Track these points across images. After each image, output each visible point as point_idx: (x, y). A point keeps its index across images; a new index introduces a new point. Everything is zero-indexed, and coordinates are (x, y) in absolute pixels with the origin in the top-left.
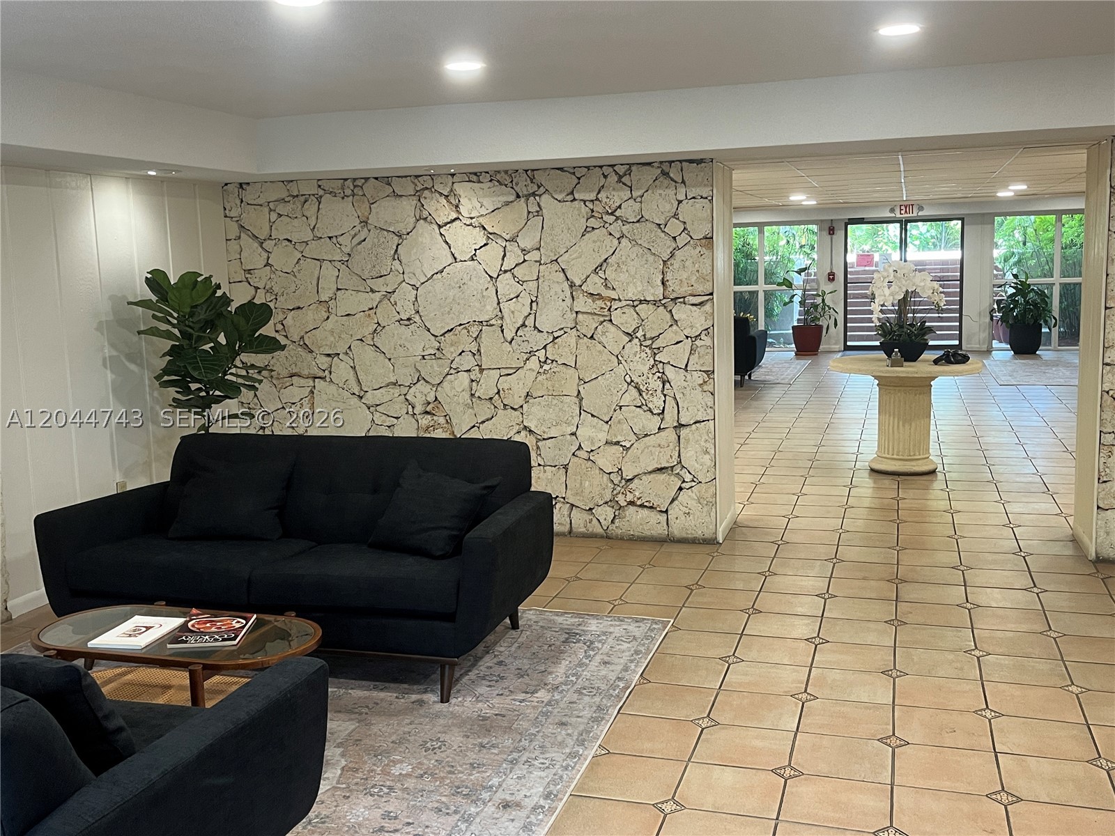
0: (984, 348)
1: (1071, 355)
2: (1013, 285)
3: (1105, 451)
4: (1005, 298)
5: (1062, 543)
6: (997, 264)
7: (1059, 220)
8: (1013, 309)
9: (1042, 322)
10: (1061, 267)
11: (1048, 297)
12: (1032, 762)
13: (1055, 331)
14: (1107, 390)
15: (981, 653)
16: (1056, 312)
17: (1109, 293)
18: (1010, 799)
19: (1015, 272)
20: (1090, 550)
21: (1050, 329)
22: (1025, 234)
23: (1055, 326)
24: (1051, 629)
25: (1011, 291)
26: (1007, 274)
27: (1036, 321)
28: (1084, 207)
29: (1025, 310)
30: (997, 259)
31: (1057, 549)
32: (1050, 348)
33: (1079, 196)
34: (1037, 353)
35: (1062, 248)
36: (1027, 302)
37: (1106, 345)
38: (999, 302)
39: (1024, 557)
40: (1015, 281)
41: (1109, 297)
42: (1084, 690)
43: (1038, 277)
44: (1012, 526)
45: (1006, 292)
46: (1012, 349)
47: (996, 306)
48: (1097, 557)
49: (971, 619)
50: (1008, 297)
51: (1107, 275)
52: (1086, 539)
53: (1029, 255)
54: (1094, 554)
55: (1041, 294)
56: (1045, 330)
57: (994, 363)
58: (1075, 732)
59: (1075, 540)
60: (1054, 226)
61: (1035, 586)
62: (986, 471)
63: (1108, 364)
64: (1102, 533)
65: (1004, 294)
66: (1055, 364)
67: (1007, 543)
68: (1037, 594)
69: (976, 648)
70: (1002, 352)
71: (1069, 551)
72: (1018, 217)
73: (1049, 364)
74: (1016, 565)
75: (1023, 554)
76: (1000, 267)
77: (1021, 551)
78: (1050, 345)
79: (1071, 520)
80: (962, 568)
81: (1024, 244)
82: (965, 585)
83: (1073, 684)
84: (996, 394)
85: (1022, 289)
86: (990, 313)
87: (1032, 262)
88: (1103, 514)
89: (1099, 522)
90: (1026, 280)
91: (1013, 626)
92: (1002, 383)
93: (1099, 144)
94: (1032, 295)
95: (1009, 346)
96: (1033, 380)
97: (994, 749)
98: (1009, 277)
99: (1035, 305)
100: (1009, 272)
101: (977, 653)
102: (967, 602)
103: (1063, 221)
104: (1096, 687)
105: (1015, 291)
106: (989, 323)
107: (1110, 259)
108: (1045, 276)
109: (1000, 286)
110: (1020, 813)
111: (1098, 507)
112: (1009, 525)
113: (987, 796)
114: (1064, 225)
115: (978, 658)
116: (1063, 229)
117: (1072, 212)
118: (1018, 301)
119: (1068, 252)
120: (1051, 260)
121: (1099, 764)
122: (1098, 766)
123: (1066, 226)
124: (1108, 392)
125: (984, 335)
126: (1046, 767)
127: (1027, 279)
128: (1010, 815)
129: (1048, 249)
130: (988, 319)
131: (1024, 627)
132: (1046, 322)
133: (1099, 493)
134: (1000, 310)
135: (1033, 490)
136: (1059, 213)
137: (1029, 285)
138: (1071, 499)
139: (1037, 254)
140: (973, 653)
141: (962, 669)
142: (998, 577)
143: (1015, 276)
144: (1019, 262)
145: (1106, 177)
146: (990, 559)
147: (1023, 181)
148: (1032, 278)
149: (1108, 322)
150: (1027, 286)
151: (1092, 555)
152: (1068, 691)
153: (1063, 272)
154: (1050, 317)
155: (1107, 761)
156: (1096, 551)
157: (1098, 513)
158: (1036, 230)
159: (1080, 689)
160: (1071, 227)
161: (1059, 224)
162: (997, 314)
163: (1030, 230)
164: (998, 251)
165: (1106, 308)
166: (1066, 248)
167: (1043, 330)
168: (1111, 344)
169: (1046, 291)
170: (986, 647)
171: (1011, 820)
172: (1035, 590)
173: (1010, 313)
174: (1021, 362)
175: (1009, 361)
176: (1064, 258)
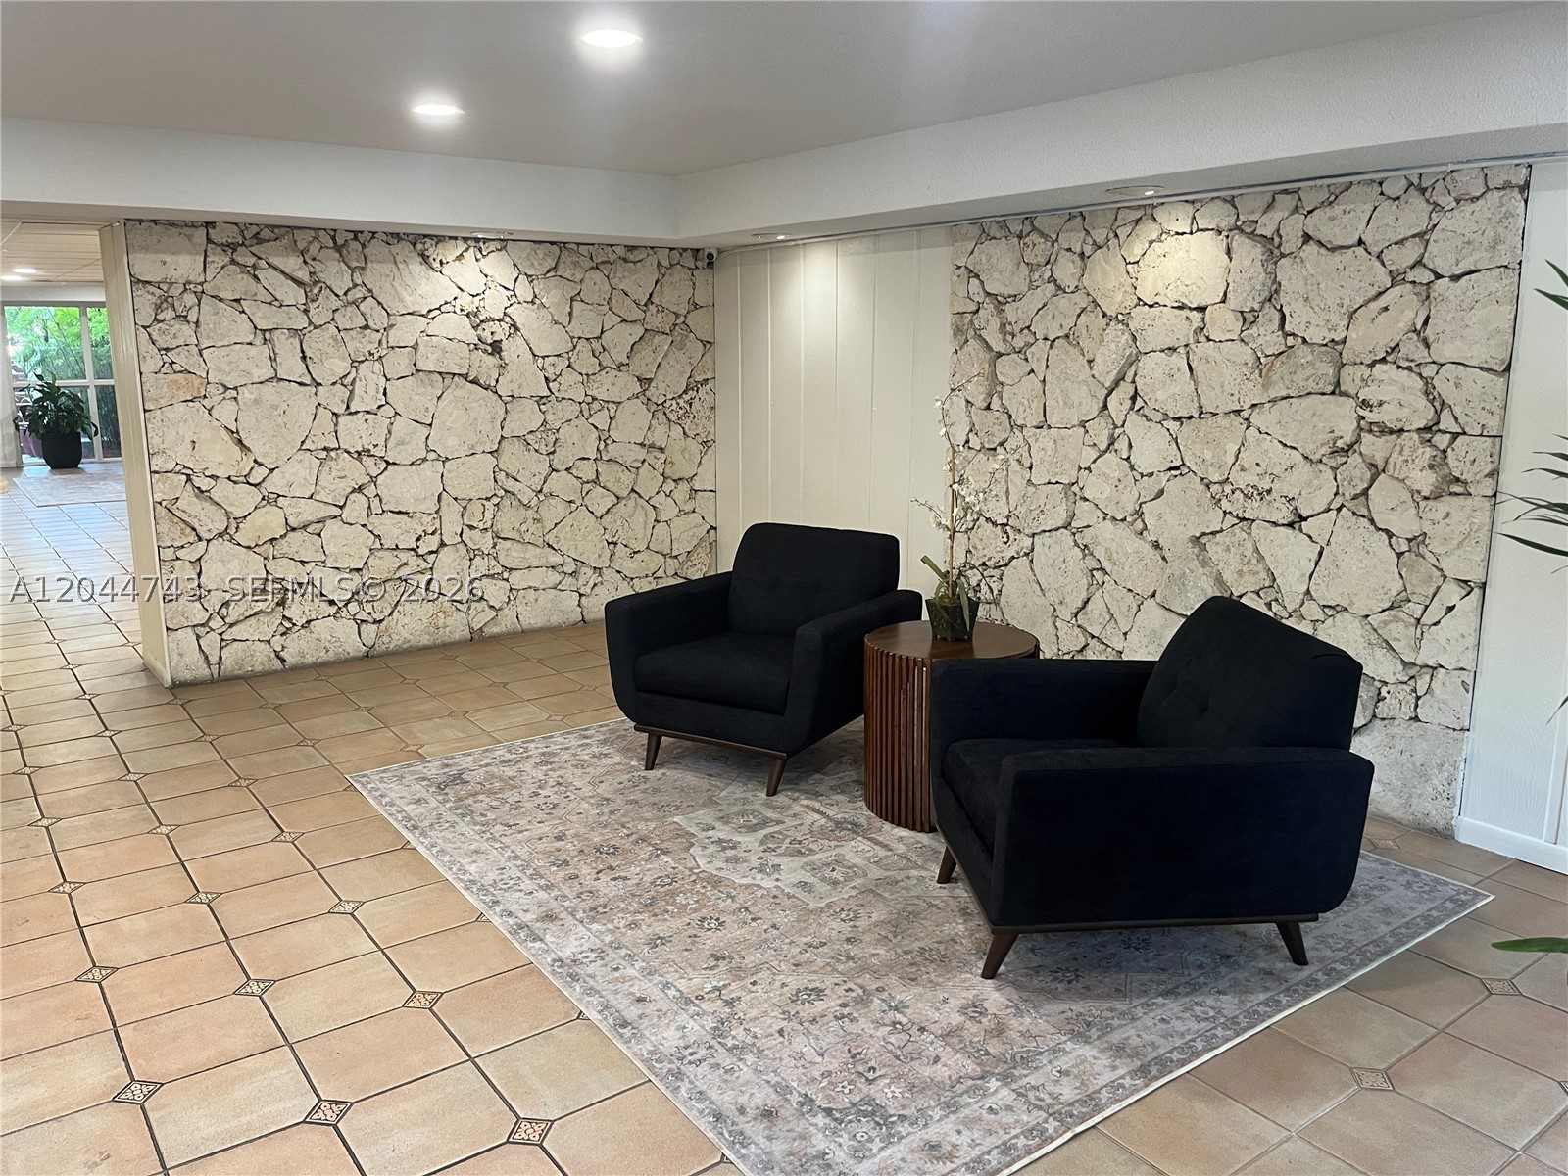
0: (13, 463)
1: (116, 466)
2: (38, 388)
3: (166, 567)
4: (31, 404)
5: (132, 676)
6: (16, 364)
7: (84, 313)
8: (42, 417)
9: (80, 430)
10: (94, 367)
11: (83, 402)
12: (124, 924)
13: (97, 441)
14: (159, 500)
15: (50, 821)
16: (95, 418)
17: (145, 394)
18: (104, 973)
19: (39, 372)
20: (165, 676)
21: (91, 439)
22: (45, 328)
23: (96, 434)
24: (130, 772)
25: (38, 395)
26: (30, 376)
27: (73, 429)
28: (104, 300)
29: (57, 416)
30: (14, 357)
31: (126, 683)
32: (93, 460)
33: (95, 286)
34: (80, 466)
35: (92, 346)
36: (58, 408)
37: (151, 451)
38: (23, 409)
39: (90, 700)
40: (40, 383)
41: (146, 399)
42: (173, 827)
43: (68, 378)
44: (71, 667)
45: (31, 397)
46: (48, 463)
47: (20, 414)
48: (174, 683)
49: (32, 785)
50: (35, 402)
51: (141, 374)
52: (158, 665)
53: (54, 353)
54: (169, 680)
55: (74, 398)
56: (84, 440)
57: (26, 481)
58: (169, 876)
59: (146, 669)
60: (80, 320)
61: (107, 729)
62: (31, 609)
63: (156, 472)
64: (176, 657)
65: (29, 399)
66: (103, 477)
67: (67, 688)
68: (110, 737)
69: (43, 817)
70: (36, 468)
71: (142, 681)
72: (34, 307)
73: (93, 478)
74: (82, 711)
75: (88, 697)
76: (19, 366)
77: (85, 693)
78: (94, 456)
79: (140, 648)
80: (14, 728)
81: (46, 340)
82: (21, 748)
83: (161, 824)
84: (33, 517)
85: (50, 392)
86: (14, 422)
87: (60, 361)
88: (173, 635)
89: (171, 645)
90: (54, 382)
91: (85, 780)
92: (40, 504)
93: (111, 226)
94: (63, 399)
95: (44, 460)
96: (77, 498)
97: (79, 925)
98: (33, 380)
99: (68, 410)
100: (32, 373)
101: (45, 822)
102: (26, 766)
103: (89, 315)
104: (187, 821)
105: (41, 395)
106: (15, 434)
107: (141, 356)
108: (77, 378)
109: (23, 390)
110: (117, 984)
111: (168, 629)
112: (68, 667)
113: (76, 980)
114: (90, 320)
115: (47, 828)
116: (91, 325)
117: (99, 305)
118: (47, 407)
119: (101, 350)
120: (80, 360)
121: (199, 900)
122: (197, 902)
123: (94, 320)
124: (160, 503)
125: (11, 448)
126: (141, 923)
127: (54, 380)
128: (105, 991)
129: (75, 347)
130: (12, 429)
131: (100, 778)
132: (84, 430)
133: (166, 613)
134: (25, 418)
135: (94, 622)
136: (83, 306)
137: (58, 388)
138: (137, 626)
139: (63, 351)
140: (40, 824)
141: (28, 846)
142: (62, 729)
143: (40, 377)
144: (42, 361)
145: (124, 265)
146: (48, 710)
147: (28, 264)
148: (61, 379)
149: (149, 426)
150: (55, 390)
151: (168, 681)
152: (157, 833)
153: (98, 373)
154: (89, 425)
155: (206, 893)
156: (171, 677)
157: (168, 635)
158: (58, 324)
159: (169, 828)
160: (99, 322)
161: (84, 318)
162: (24, 423)
163: (51, 325)
164: (15, 347)
165: (145, 411)
166: (97, 346)
167: (83, 440)
168: (156, 450)
169: (79, 394)
170: (55, 813)
171: (108, 996)
172: (107, 733)
173: (40, 421)
174: (60, 478)
175: (47, 478)
176: (96, 357)
